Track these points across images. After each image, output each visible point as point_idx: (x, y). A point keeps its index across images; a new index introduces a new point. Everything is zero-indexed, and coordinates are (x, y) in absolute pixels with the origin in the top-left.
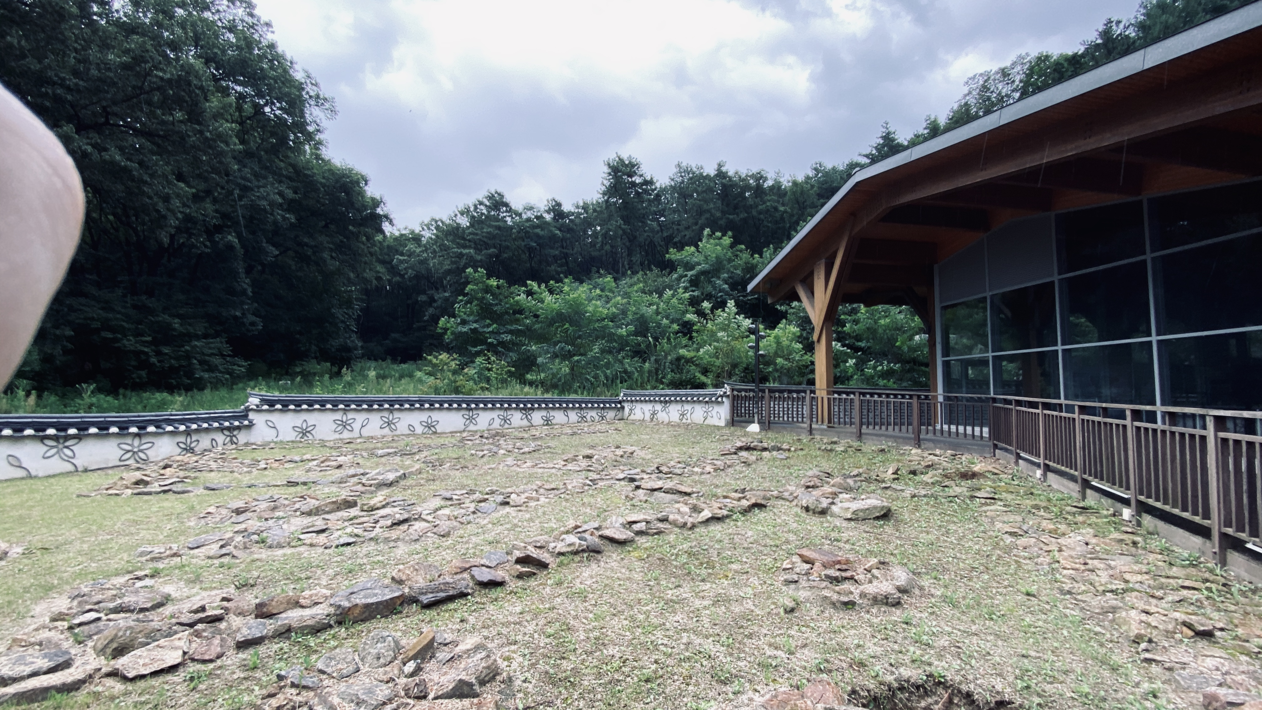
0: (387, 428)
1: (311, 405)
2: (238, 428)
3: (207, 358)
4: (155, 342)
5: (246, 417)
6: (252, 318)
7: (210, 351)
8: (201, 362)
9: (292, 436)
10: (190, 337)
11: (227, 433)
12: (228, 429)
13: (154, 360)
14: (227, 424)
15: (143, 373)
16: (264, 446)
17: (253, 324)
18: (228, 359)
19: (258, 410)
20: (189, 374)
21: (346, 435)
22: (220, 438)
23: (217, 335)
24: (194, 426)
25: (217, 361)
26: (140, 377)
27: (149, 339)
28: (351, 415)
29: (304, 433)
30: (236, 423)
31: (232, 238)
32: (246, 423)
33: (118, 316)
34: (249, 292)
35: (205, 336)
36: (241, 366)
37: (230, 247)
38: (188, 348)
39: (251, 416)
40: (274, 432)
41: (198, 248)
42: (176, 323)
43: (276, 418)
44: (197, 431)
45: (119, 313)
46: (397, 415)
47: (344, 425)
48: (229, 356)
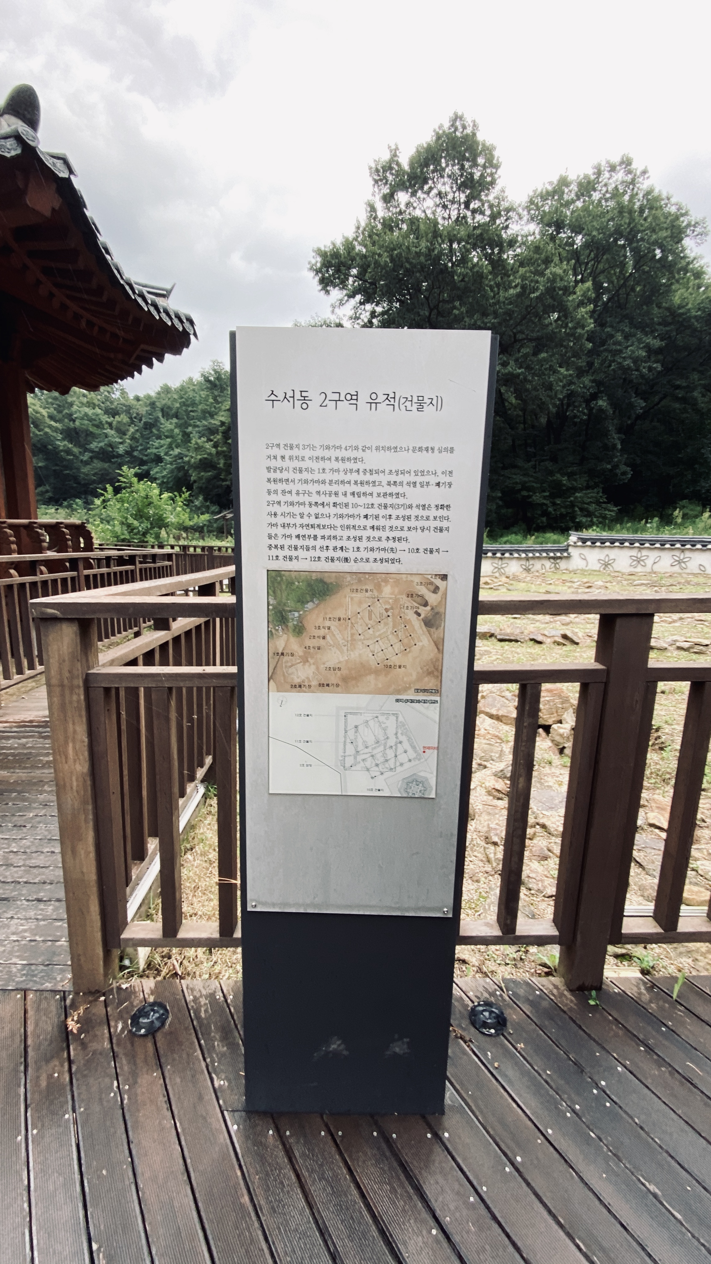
0: (677, 567)
1: (612, 543)
2: (560, 558)
3: (586, 506)
4: (553, 496)
5: (567, 550)
6: (623, 468)
7: (589, 500)
8: (581, 509)
9: (597, 566)
10: (575, 489)
11: (552, 561)
12: (552, 558)
13: (550, 509)
14: (552, 554)
15: (544, 519)
16: (575, 572)
17: (624, 473)
18: (604, 505)
19: (575, 546)
20: (573, 519)
21: (639, 569)
22: (548, 564)
23: (596, 485)
24: (531, 555)
25: (592, 507)
26: (542, 522)
27: (547, 494)
28: (644, 553)
29: (606, 565)
30: (558, 554)
31: (602, 403)
32: (565, 554)
33: (531, 479)
34: (619, 447)
35: (588, 487)
36: (612, 510)
37: (601, 410)
38: (572, 499)
39: (571, 550)
40: (584, 562)
41: (578, 417)
42: (565, 480)
43: (586, 552)
44: (533, 558)
45: (532, 476)
46: (688, 554)
47: (639, 560)
48: (604, 503)
